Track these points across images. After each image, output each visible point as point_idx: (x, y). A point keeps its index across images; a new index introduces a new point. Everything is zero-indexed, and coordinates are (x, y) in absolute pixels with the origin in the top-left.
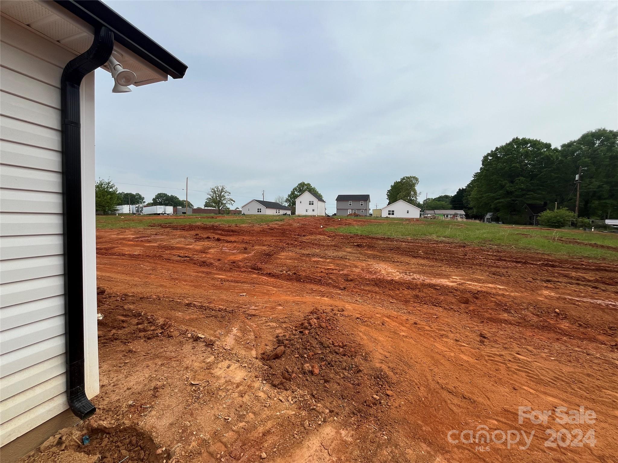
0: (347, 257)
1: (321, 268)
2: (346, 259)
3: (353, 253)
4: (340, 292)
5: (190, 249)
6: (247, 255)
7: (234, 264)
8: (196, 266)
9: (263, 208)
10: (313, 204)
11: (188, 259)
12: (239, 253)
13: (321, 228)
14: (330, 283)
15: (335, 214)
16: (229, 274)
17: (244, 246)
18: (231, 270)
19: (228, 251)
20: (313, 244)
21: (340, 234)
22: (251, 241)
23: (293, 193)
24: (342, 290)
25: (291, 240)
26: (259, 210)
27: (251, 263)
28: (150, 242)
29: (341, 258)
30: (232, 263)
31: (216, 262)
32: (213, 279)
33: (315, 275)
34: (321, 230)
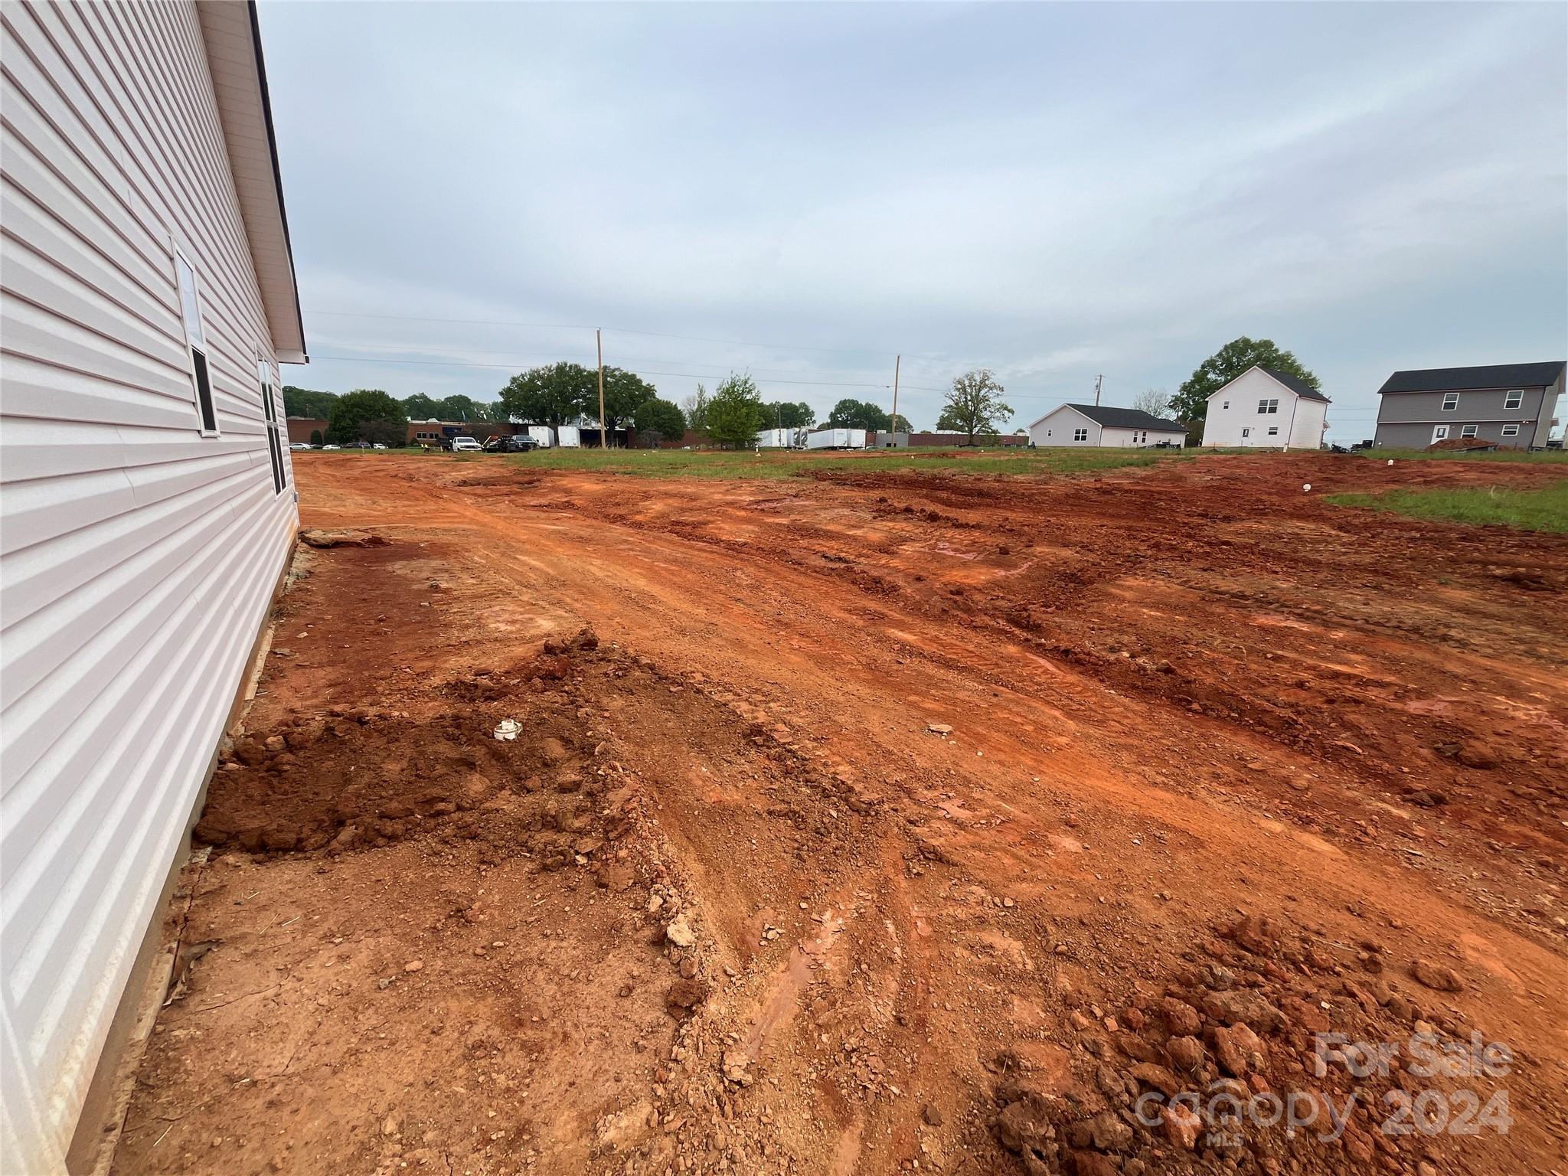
0: (1453, 633)
1: (1295, 664)
2: (1445, 638)
3: (1486, 616)
4: (1405, 815)
5: (855, 538)
6: (1003, 573)
7: (957, 598)
8: (855, 588)
9: (1093, 428)
10: (1273, 410)
11: (843, 565)
12: (982, 562)
13: (1305, 494)
14: (1347, 748)
15: (1367, 444)
16: (932, 630)
17: (1002, 540)
18: (945, 617)
19: (952, 553)
20: (1264, 554)
21: (1401, 519)
22: (1026, 528)
23: (1200, 377)
24: (1421, 804)
25: (1174, 533)
26: (1080, 435)
27: (1010, 601)
28: (776, 512)
29: (1416, 630)
30: (952, 593)
31: (909, 583)
32: (880, 640)
33: (1266, 692)
34: (1305, 500)
